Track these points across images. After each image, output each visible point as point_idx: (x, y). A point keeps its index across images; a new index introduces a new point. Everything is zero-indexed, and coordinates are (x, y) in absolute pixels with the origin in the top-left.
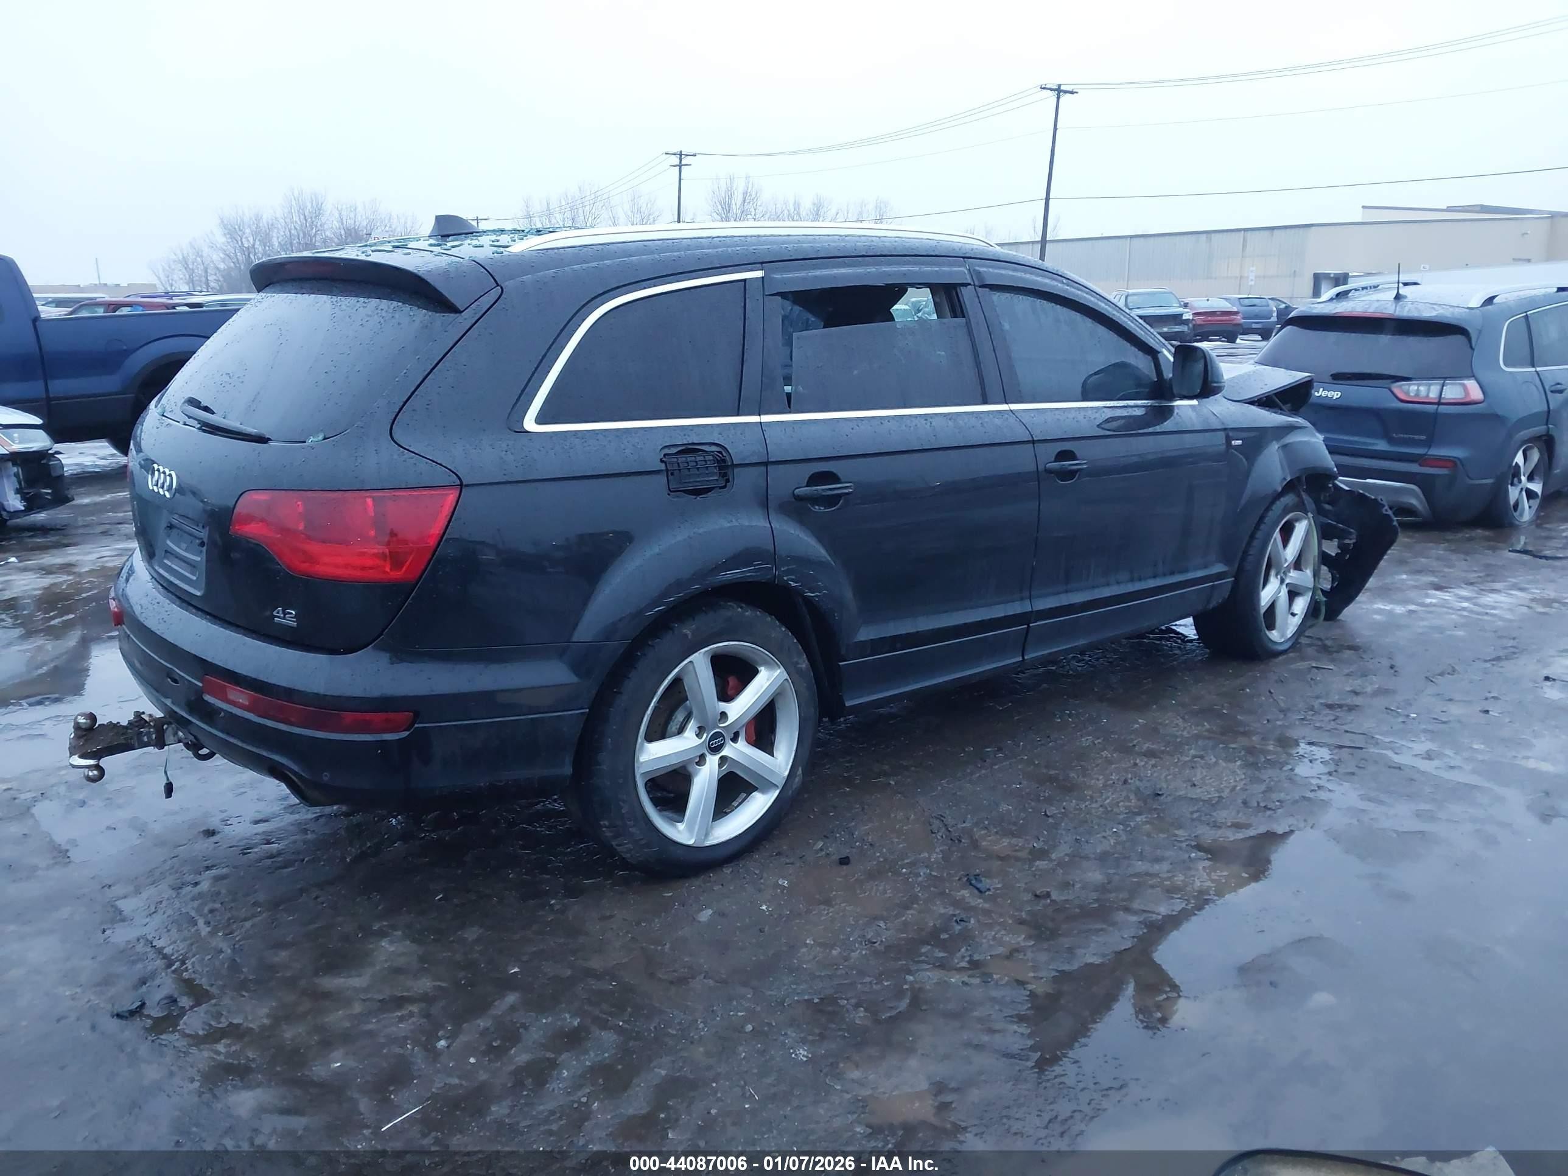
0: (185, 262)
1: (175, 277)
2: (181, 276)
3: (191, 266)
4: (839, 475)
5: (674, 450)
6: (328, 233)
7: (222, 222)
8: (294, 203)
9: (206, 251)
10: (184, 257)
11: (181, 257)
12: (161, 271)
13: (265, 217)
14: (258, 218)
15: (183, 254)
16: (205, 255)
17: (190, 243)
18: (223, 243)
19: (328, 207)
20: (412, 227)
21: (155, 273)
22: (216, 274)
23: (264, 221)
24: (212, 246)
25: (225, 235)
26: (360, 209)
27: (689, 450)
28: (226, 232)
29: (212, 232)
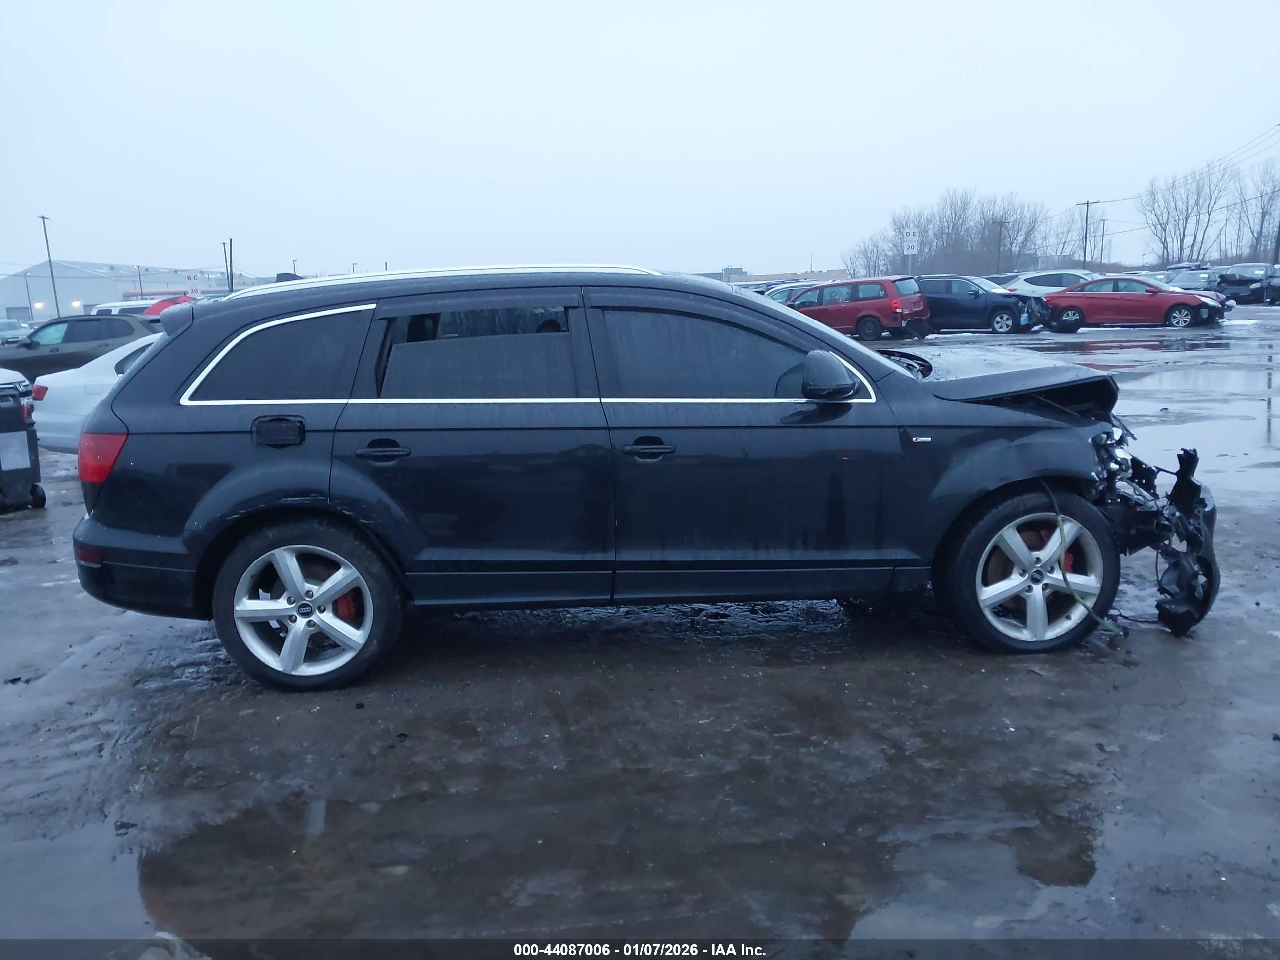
0: (865, 252)
1: (858, 264)
2: (861, 263)
3: (869, 255)
4: (397, 441)
5: (267, 419)
6: (972, 223)
7: (894, 220)
8: (948, 202)
9: (881, 244)
10: (865, 249)
11: (863, 249)
12: (848, 259)
13: (926, 214)
14: (920, 215)
15: (865, 246)
16: (879, 246)
17: (871, 238)
18: (893, 236)
19: (974, 202)
20: (1040, 213)
21: (844, 261)
22: (885, 260)
23: (925, 216)
24: (885, 239)
25: (895, 230)
26: (999, 201)
27: (279, 419)
28: (896, 227)
29: (885, 228)
